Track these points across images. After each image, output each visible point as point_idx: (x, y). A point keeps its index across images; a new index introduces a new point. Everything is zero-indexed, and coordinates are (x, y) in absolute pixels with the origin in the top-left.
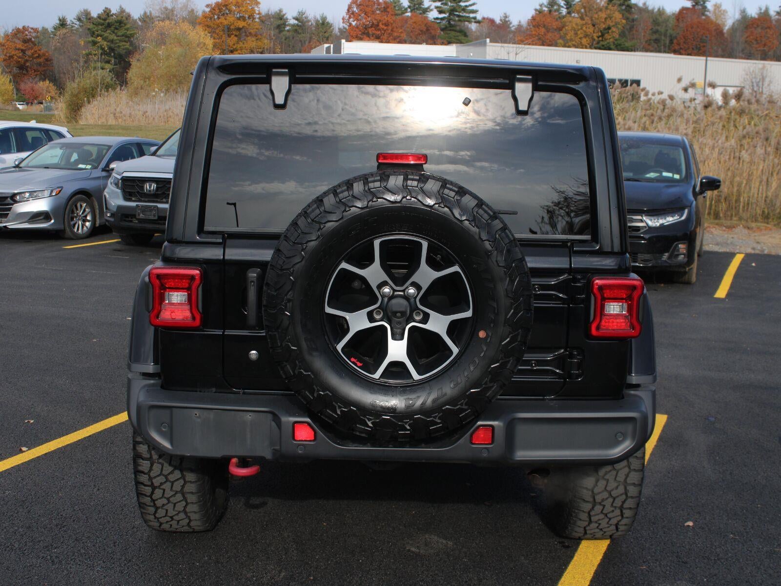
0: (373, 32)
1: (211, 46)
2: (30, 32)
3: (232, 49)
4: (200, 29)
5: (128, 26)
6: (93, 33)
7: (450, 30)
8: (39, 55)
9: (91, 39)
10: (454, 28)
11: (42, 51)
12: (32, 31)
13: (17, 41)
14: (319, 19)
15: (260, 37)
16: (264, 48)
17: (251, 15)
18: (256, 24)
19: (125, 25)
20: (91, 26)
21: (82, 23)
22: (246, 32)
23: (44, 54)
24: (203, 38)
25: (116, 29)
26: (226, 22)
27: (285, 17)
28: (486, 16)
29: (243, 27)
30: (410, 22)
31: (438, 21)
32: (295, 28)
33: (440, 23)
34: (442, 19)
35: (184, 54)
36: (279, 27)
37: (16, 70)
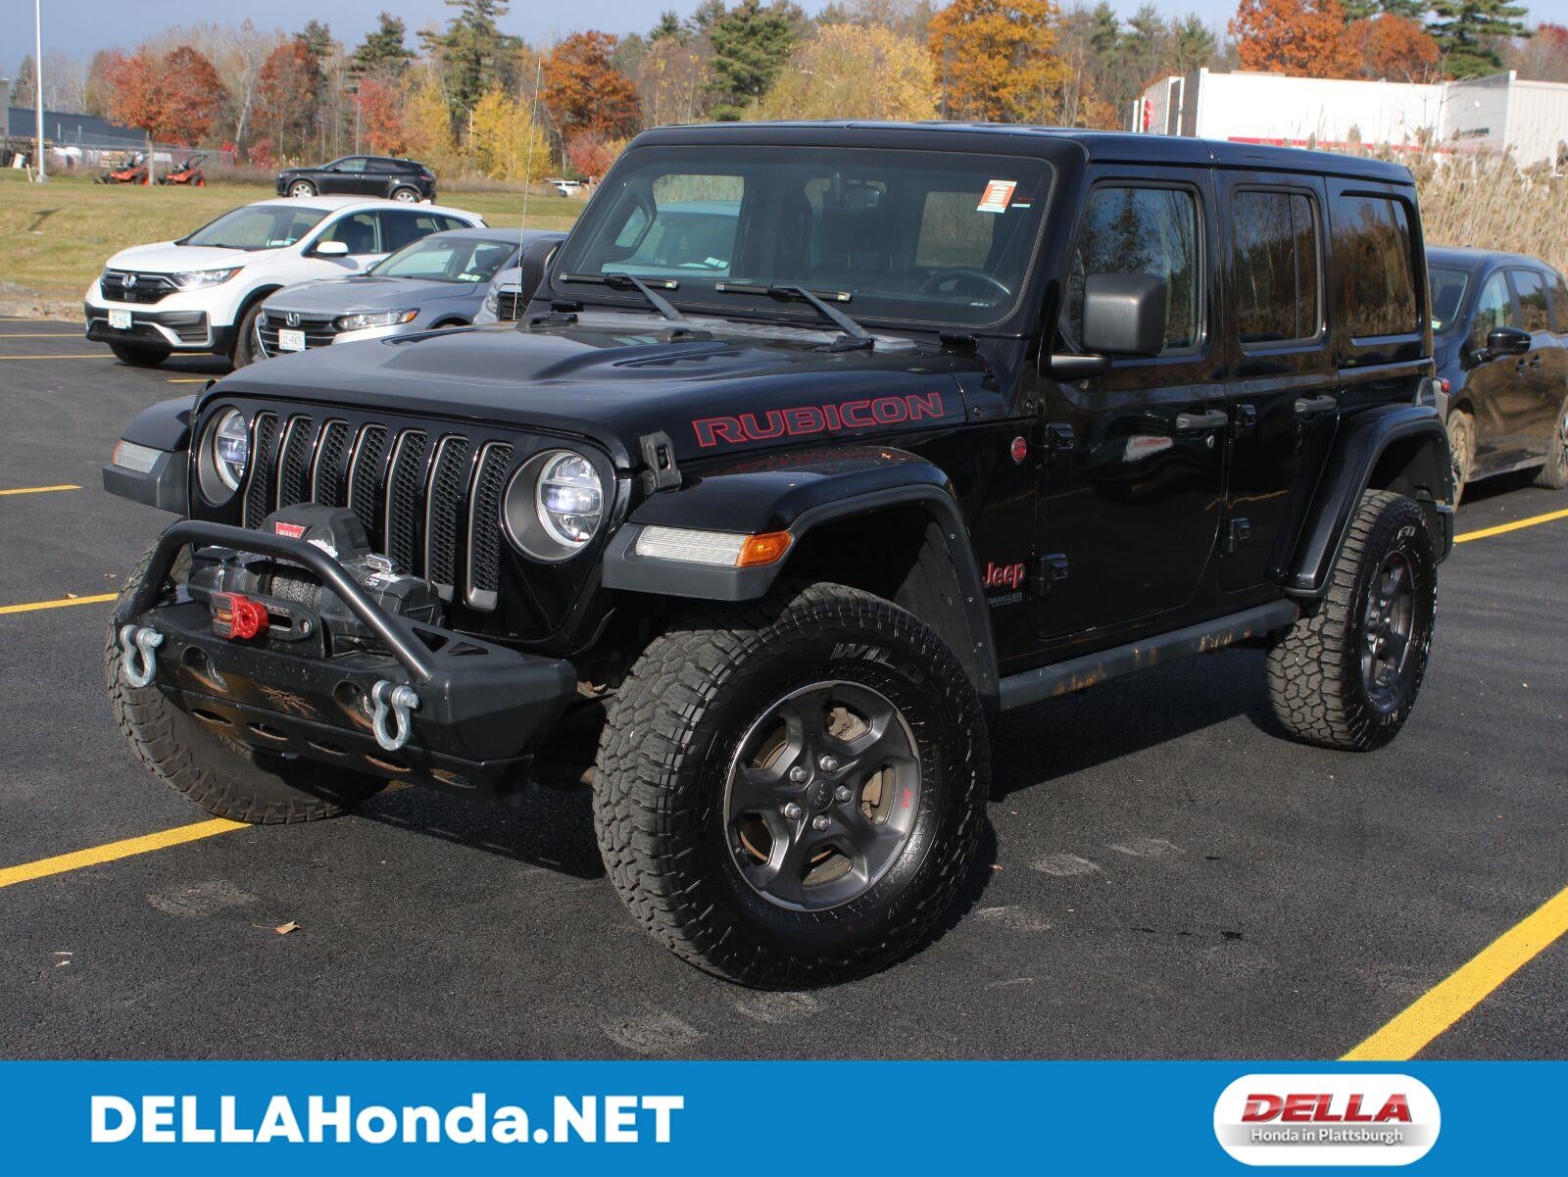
0: (1293, 53)
1: (930, 77)
2: (602, 43)
3: (995, 83)
4: (910, 44)
5: (790, 33)
6: (722, 46)
7: (1462, 52)
8: (615, 87)
9: (716, 58)
10: (1472, 48)
11: (621, 81)
12: (605, 41)
13: (574, 60)
14: (1184, 23)
15: (1054, 59)
16: (1061, 83)
17: (1040, 15)
18: (1048, 33)
19: (785, 30)
20: (718, 32)
21: (707, 25)
22: (1026, 49)
23: (624, 88)
24: (916, 60)
25: (768, 39)
26: (986, 29)
27: (1112, 19)
28: (1547, 23)
29: (1022, 39)
30: (1378, 32)
31: (1435, 32)
32: (1132, 42)
33: (1441, 35)
34: (1444, 27)
35: (845, 90)
36: (1097, 39)
37: (568, 118)
